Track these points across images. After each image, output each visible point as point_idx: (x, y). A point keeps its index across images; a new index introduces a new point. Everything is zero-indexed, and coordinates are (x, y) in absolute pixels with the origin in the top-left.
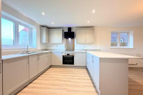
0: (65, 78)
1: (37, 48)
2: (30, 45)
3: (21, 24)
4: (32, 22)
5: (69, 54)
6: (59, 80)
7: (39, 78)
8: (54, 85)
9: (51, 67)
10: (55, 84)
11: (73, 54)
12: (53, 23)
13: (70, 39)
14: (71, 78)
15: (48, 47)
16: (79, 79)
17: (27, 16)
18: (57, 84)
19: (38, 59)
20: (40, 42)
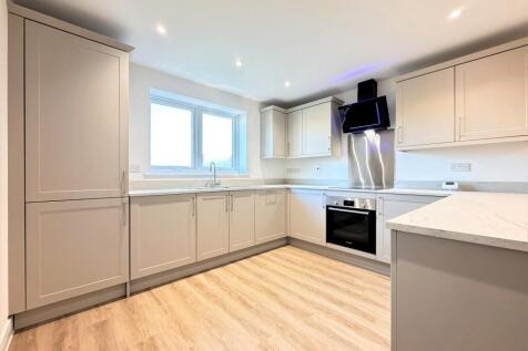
0: (302, 298)
3: (206, 110)
4: (234, 99)
5: (352, 203)
6: (276, 295)
7: (232, 265)
8: (244, 303)
9: (288, 241)
10: (249, 302)
11: (374, 202)
12: (287, 84)
13: (370, 134)
14: (320, 308)
15: (289, 171)
16: (357, 328)
17: (215, 86)
18: (253, 304)
19: (229, 209)
20: (261, 156)
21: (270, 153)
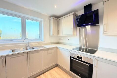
1: (44, 42)
2: (40, 38)
20: (49, 35)
21: (52, 34)
